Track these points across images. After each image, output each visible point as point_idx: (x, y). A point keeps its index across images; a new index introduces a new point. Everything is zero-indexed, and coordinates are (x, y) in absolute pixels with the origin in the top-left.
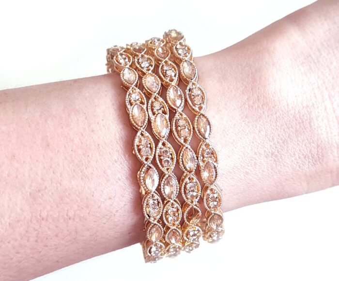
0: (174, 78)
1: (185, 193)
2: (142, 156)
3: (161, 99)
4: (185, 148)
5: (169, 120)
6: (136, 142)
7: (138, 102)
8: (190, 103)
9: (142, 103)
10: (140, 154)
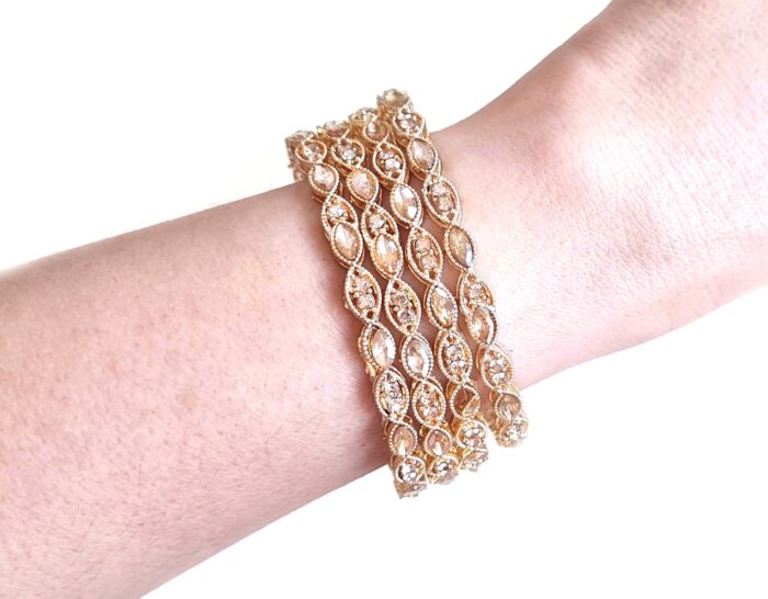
0: (399, 171)
1: (446, 365)
2: (360, 310)
3: (381, 210)
4: (433, 287)
5: (400, 243)
6: (348, 288)
7: (343, 220)
8: (433, 210)
9: (350, 220)
10: (357, 308)
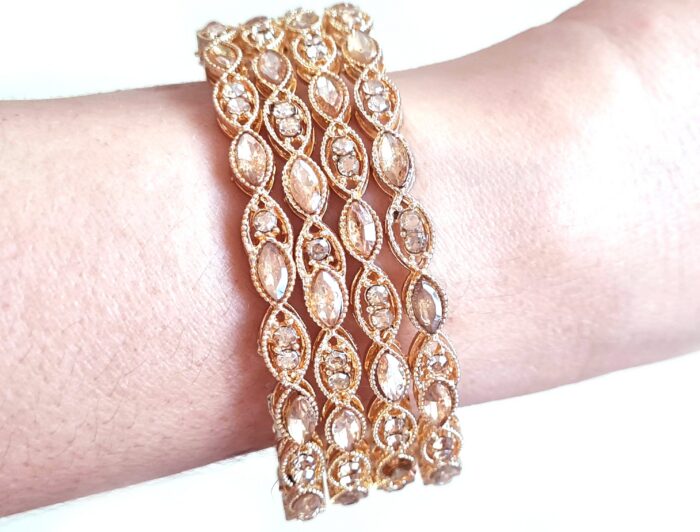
4: (382, 351)
5: (346, 283)
6: (267, 336)
7: (272, 237)
8: (398, 249)
9: (282, 237)
10: (275, 365)
